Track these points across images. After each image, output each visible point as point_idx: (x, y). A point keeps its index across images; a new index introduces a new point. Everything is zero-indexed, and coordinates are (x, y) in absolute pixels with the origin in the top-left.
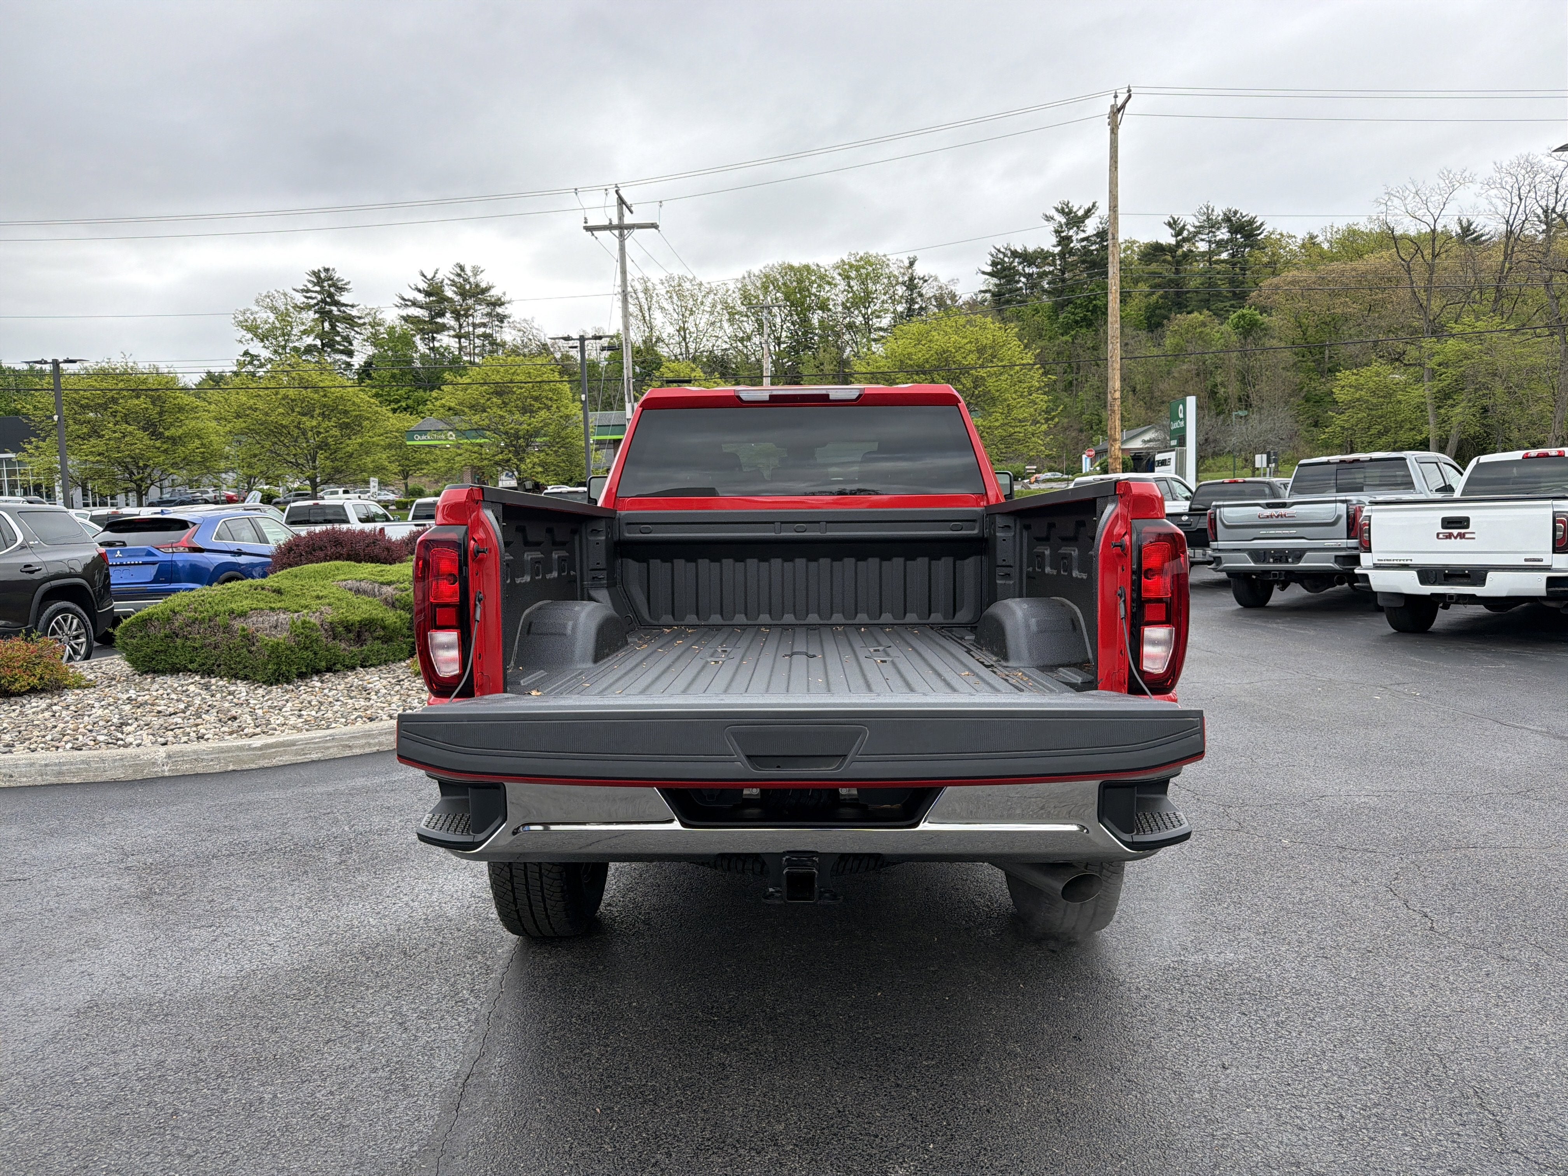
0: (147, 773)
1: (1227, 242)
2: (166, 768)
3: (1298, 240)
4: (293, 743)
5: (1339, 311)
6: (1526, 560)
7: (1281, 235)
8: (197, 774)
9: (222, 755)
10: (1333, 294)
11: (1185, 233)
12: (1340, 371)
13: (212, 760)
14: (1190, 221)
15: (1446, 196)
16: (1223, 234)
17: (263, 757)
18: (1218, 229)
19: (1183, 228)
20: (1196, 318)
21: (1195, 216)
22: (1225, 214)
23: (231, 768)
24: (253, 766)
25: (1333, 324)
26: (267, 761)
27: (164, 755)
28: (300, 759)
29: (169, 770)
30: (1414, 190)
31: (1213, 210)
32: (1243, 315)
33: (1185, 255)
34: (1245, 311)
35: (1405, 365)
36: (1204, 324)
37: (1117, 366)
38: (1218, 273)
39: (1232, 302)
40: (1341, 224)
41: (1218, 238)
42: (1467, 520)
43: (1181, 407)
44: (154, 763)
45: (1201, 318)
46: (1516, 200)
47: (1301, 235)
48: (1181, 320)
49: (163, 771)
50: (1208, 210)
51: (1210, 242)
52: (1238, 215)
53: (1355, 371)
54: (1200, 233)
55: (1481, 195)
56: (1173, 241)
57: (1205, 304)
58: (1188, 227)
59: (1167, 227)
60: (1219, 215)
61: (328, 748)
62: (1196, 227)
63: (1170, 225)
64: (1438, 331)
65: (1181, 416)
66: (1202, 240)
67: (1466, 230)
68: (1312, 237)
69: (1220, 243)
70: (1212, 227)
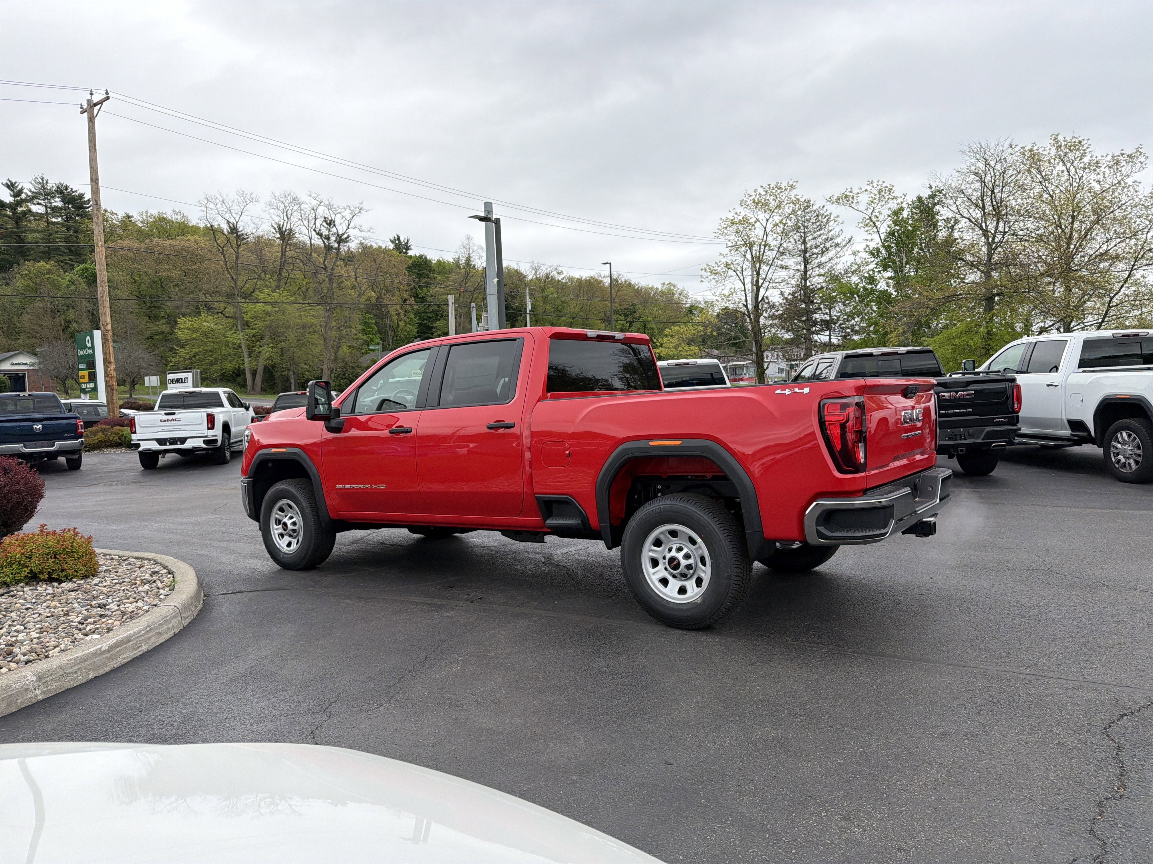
0: (21, 702)
1: (61, 209)
2: (38, 692)
3: (119, 217)
4: (127, 640)
5: (164, 274)
7: (105, 211)
8: (67, 690)
9: (83, 665)
10: (159, 261)
11: (23, 196)
12: (180, 318)
13: (76, 672)
14: (28, 187)
15: (242, 207)
16: (57, 202)
17: (111, 658)
18: (53, 197)
19: (21, 191)
20: (43, 265)
21: (31, 183)
22: (58, 187)
23: (91, 675)
24: (107, 669)
25: (160, 284)
26: (115, 661)
27: (34, 678)
28: (136, 653)
29: (41, 693)
30: (221, 200)
31: (47, 182)
32: (86, 268)
33: (24, 214)
34: (88, 266)
35: (226, 317)
36: (49, 272)
37: (108, 304)
38: (56, 232)
39: (71, 257)
40: (154, 212)
41: (53, 204)
43: (88, 338)
44: (26, 690)
45: (48, 266)
46: (286, 219)
47: (121, 214)
48: (28, 267)
49: (36, 696)
50: (43, 180)
51: (46, 207)
52: (69, 190)
53: (190, 319)
54: (37, 198)
55: (266, 211)
56: (12, 199)
57: (47, 256)
58: (25, 191)
59: (6, 188)
60: (52, 187)
61: (149, 638)
62: (33, 192)
63: (8, 187)
64: (248, 296)
65: (89, 345)
66: (39, 204)
67: (234, 229)
68: (129, 217)
69: (54, 209)
70: (47, 195)
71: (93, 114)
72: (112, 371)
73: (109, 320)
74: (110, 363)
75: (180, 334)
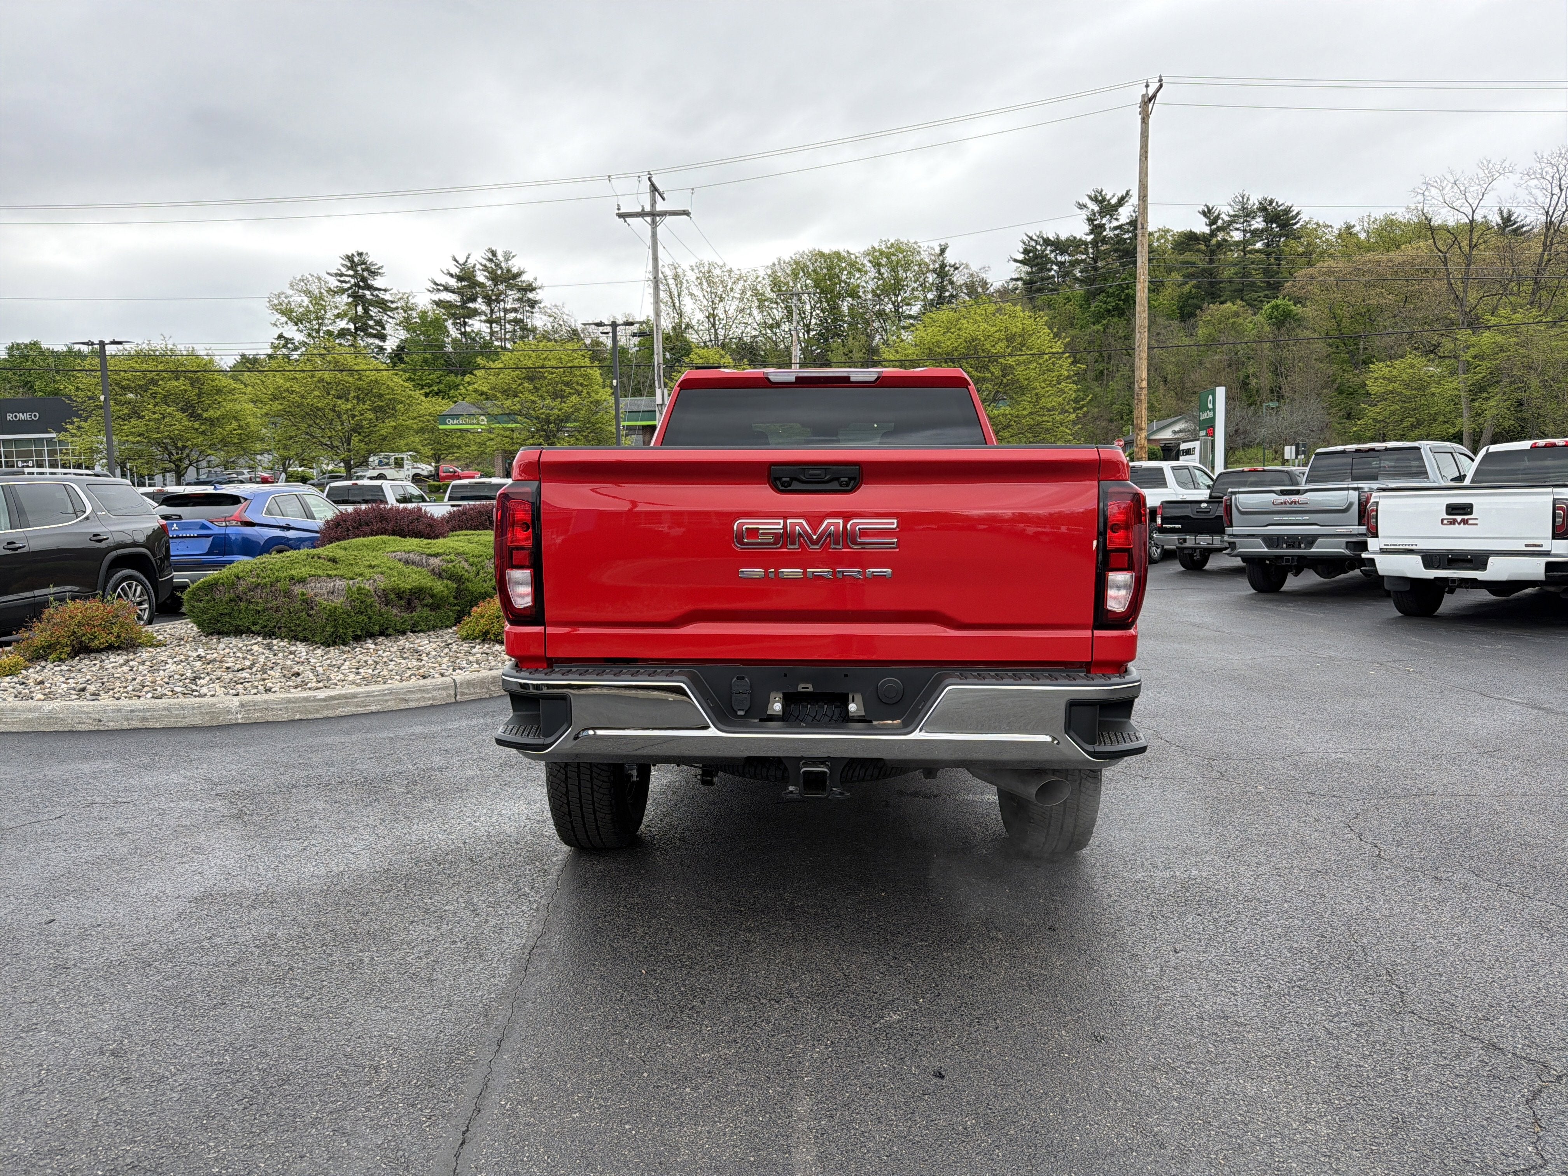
0: (222, 720)
1: (1262, 231)
2: (239, 716)
3: (1335, 230)
4: (354, 696)
5: (1374, 302)
6: (1527, 546)
7: (1318, 224)
8: (267, 722)
9: (291, 705)
10: (1369, 285)
11: (1220, 222)
12: (1373, 363)
13: (281, 710)
14: (1225, 209)
15: (1485, 186)
16: (1258, 223)
17: (327, 707)
18: (1254, 218)
19: (1218, 217)
20: (1229, 308)
21: (1230, 205)
22: (1260, 203)
23: (298, 717)
24: (318, 716)
25: (1368, 316)
26: (330, 711)
27: (238, 704)
28: (361, 710)
29: (242, 718)
30: (1452, 181)
31: (1248, 199)
32: (1277, 306)
33: (1219, 245)
34: (1279, 302)
35: (1440, 357)
36: (1236, 315)
37: (1145, 355)
38: (1252, 263)
39: (1267, 292)
40: (1379, 214)
41: (1253, 228)
42: (1470, 506)
43: (1210, 397)
44: (228, 711)
45: (1235, 308)
46: (1556, 190)
47: (1338, 225)
48: (1214, 310)
49: (237, 719)
50: (1243, 198)
51: (1244, 231)
52: (1274, 204)
53: (1389, 363)
54: (1235, 222)
55: (1520, 185)
56: (1207, 230)
57: (1239, 293)
58: (1223, 216)
59: (1202, 216)
60: (1254, 204)
61: (386, 701)
62: (1231, 216)
63: (1204, 213)
64: (1474, 324)
65: (1210, 406)
66: (1237, 229)
67: (1507, 220)
68: (1349, 227)
69: (1256, 233)
70: (1247, 216)
71: (1147, 112)
72: (1143, 440)
73: (1145, 374)
74: (1141, 429)
75: (1373, 387)
